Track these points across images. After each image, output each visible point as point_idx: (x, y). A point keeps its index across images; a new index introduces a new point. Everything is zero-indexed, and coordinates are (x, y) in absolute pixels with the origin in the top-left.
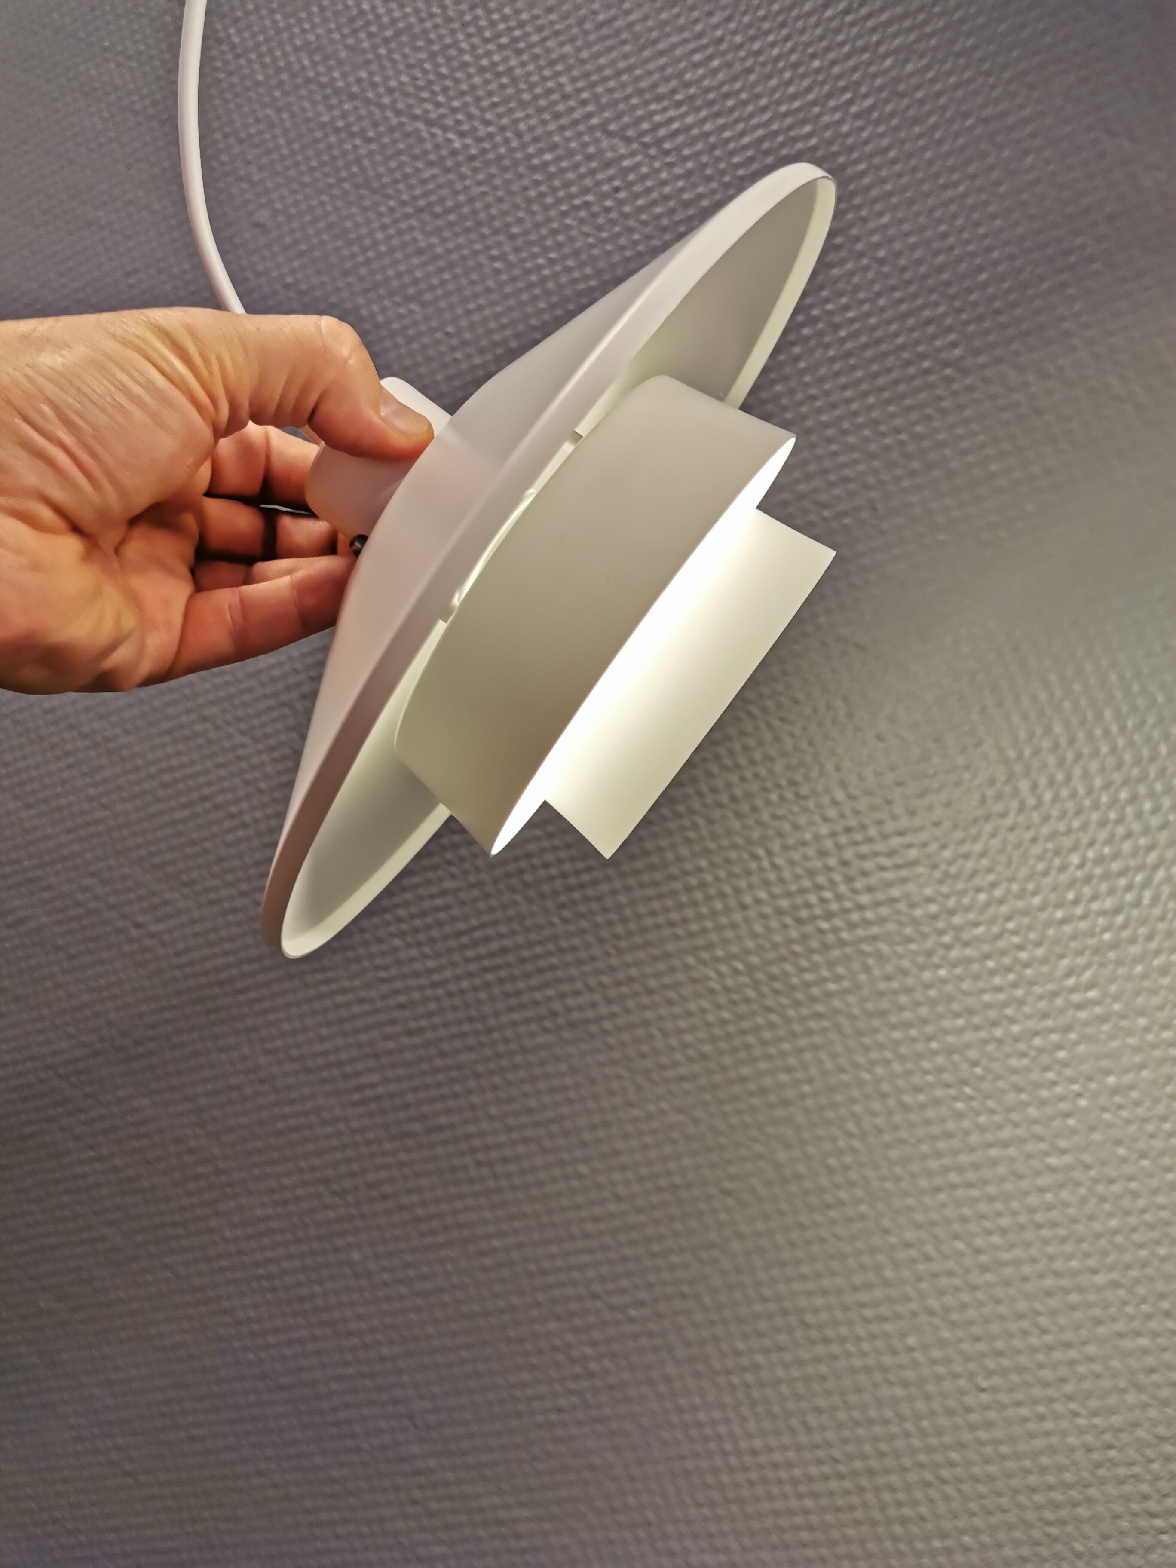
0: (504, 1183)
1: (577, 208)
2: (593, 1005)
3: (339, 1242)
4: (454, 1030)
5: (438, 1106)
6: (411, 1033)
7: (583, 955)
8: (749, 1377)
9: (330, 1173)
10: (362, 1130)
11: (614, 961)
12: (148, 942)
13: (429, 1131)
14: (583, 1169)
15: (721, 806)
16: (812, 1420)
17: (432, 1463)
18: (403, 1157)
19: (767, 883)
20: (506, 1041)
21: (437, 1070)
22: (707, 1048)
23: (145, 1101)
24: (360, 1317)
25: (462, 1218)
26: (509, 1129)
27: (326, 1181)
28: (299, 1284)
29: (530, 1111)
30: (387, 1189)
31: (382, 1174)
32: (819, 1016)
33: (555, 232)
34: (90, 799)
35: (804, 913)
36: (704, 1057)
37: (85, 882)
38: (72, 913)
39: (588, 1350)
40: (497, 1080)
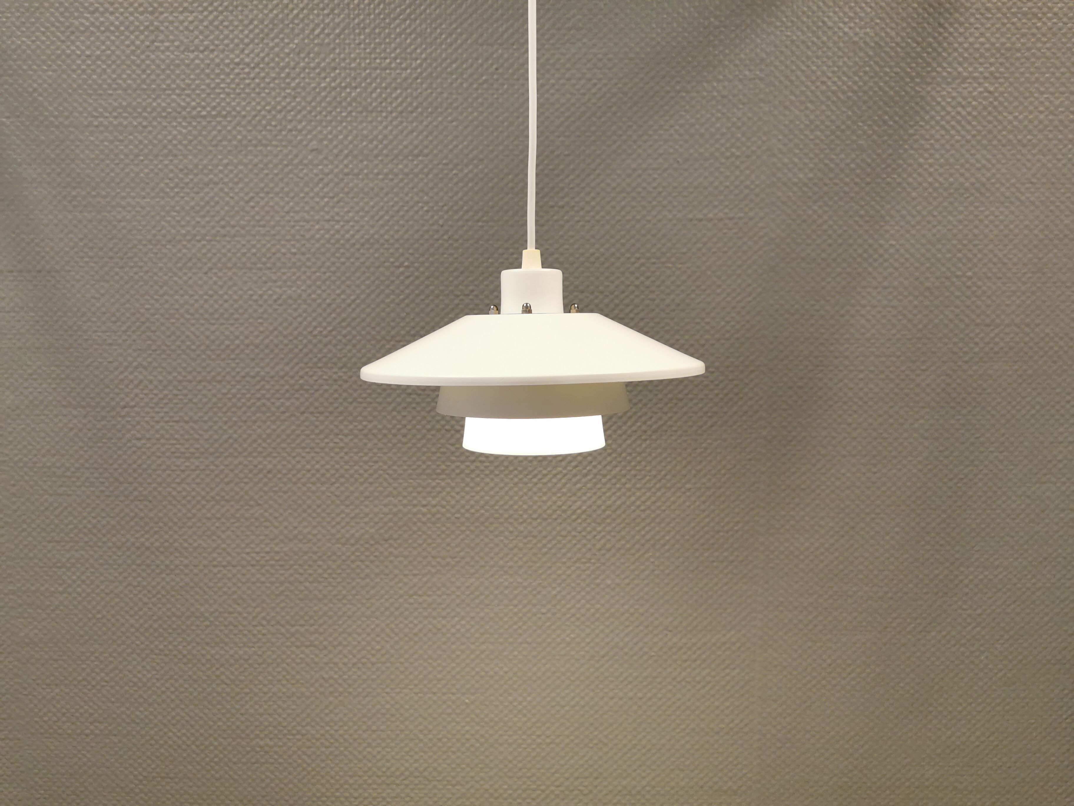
0: (658, 512)
1: (482, 84)
2: (660, 419)
3: (598, 581)
4: (604, 463)
5: (614, 498)
6: (586, 475)
7: (645, 401)
8: (792, 522)
9: (579, 555)
10: (584, 529)
11: (660, 396)
12: (434, 510)
13: (614, 511)
14: (688, 486)
15: (674, 310)
16: (822, 523)
17: (684, 640)
18: (608, 528)
19: (708, 331)
20: (630, 454)
21: (605, 484)
22: (715, 409)
23: (473, 580)
24: (623, 605)
25: (648, 537)
26: (649, 489)
27: (579, 560)
28: (588, 610)
29: (655, 476)
30: (608, 546)
31: (603, 541)
32: (752, 372)
33: (476, 99)
34: (366, 462)
35: (727, 335)
36: (716, 413)
37: (385, 501)
38: (386, 519)
39: (726, 554)
40: (633, 472)
